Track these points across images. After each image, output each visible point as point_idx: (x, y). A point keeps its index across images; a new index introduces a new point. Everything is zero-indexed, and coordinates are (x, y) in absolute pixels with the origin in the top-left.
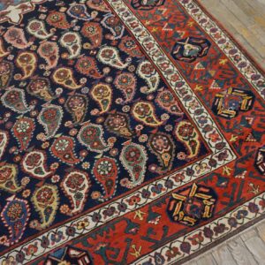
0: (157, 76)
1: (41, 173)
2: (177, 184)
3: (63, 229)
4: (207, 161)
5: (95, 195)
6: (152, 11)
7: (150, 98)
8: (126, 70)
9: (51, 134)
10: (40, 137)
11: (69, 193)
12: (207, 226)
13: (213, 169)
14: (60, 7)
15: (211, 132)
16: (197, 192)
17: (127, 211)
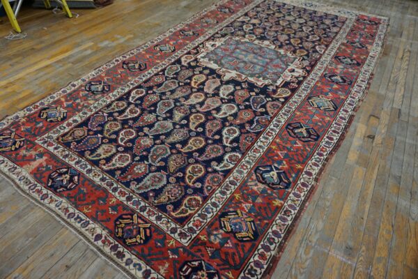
0: (232, 166)
1: (122, 141)
2: (145, 214)
3: (89, 167)
4: (173, 226)
5: (118, 173)
6: (291, 138)
7: (210, 170)
8: (225, 147)
9: (150, 133)
10: (146, 130)
11: (114, 160)
12: (120, 245)
13: (169, 232)
14: (254, 91)
15: (201, 220)
16: (145, 229)
17: (113, 193)
